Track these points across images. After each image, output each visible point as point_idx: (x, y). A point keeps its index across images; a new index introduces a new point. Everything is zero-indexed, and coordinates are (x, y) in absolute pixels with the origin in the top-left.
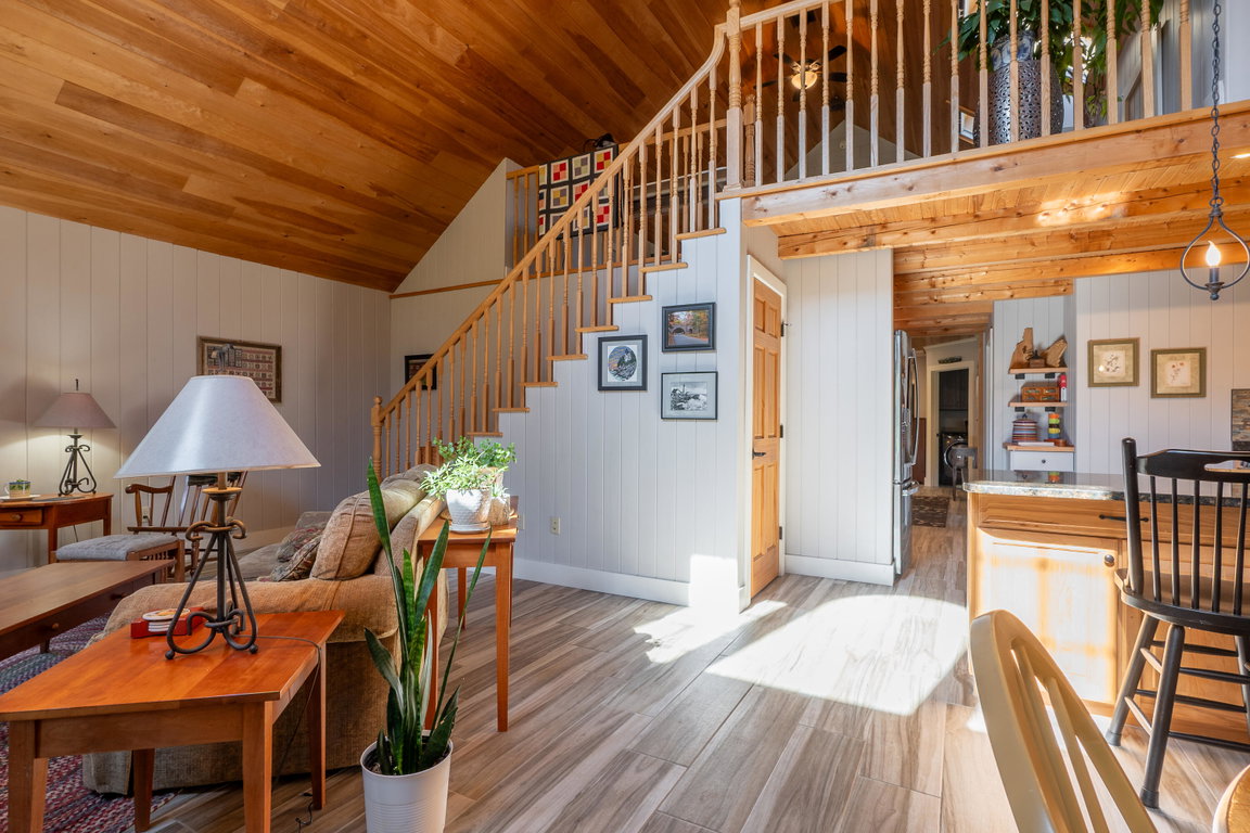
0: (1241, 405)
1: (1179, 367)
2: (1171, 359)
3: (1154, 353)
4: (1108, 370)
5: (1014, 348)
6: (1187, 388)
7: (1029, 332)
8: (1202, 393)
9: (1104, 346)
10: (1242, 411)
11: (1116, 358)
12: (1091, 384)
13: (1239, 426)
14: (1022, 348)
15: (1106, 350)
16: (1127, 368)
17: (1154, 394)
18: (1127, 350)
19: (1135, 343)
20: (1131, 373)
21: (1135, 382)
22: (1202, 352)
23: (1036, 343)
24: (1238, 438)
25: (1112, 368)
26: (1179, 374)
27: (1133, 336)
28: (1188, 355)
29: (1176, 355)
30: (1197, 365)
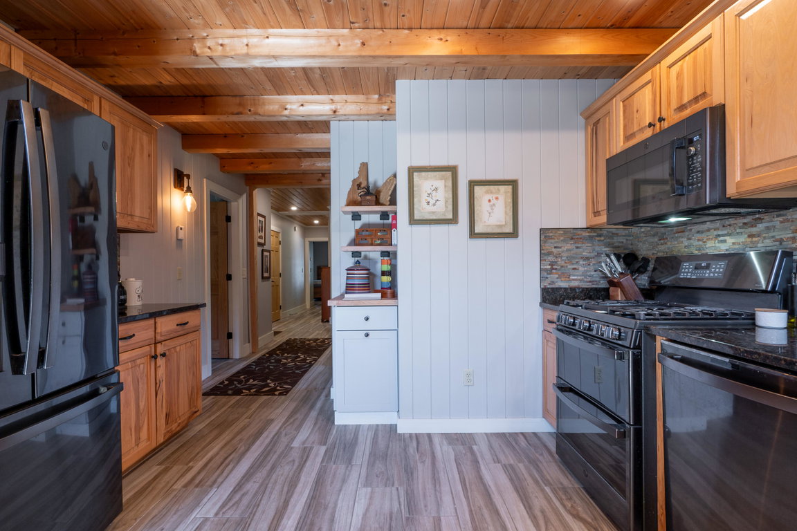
0: (549, 246)
1: (494, 201)
2: (487, 192)
3: (472, 184)
4: (428, 203)
5: (350, 185)
6: (500, 226)
7: (364, 167)
8: (514, 234)
9: (423, 174)
10: (550, 253)
11: (436, 189)
12: (413, 221)
13: (546, 270)
14: (357, 185)
15: (427, 179)
16: (446, 202)
17: (473, 234)
18: (446, 180)
19: (453, 170)
20: (450, 207)
21: (454, 220)
22: (513, 184)
23: (371, 180)
24: (546, 284)
25: (432, 202)
26: (493, 211)
27: (452, 163)
28: (502, 188)
29: (492, 187)
30: (510, 200)
